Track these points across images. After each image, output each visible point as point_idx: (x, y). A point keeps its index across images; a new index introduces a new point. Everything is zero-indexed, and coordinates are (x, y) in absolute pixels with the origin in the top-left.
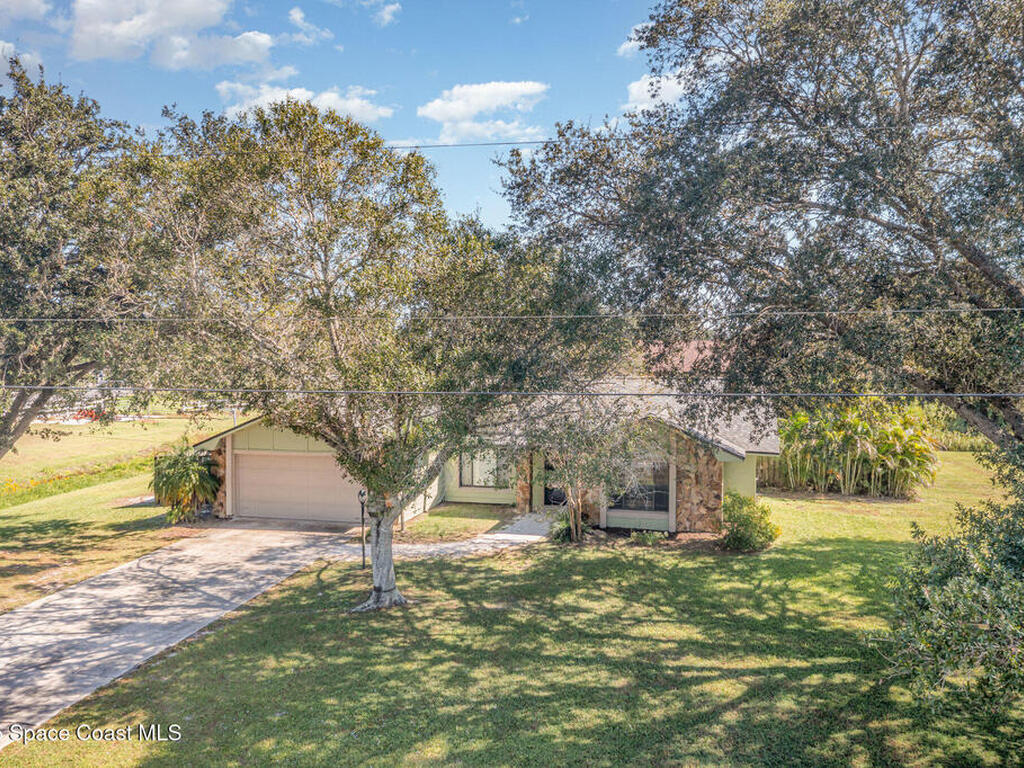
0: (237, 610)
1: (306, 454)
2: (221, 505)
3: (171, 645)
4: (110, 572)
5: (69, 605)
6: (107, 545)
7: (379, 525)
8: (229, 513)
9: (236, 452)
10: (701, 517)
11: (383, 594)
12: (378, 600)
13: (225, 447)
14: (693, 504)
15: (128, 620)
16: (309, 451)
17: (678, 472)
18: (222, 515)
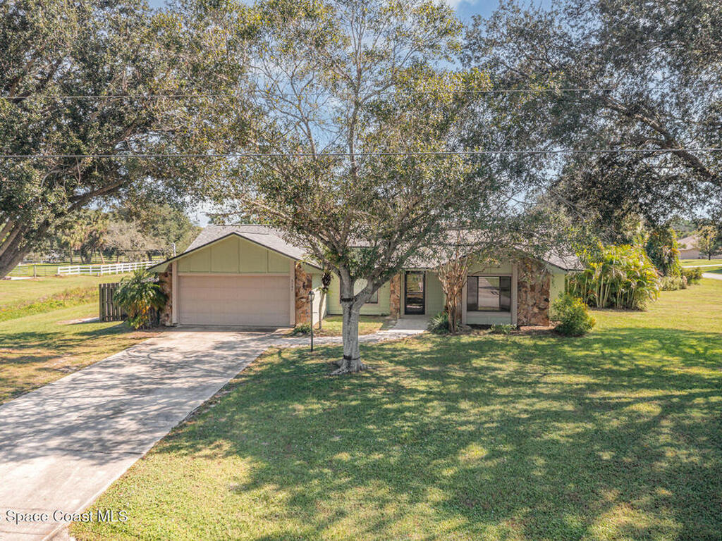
0: (235, 378)
1: (238, 275)
2: (167, 315)
3: (206, 400)
4: (109, 359)
5: (96, 379)
6: (88, 343)
7: (350, 308)
8: (174, 321)
9: (180, 274)
10: (535, 315)
11: (353, 362)
12: (349, 366)
13: (171, 271)
14: (528, 305)
15: (155, 386)
16: (240, 273)
17: (518, 283)
18: (168, 324)
